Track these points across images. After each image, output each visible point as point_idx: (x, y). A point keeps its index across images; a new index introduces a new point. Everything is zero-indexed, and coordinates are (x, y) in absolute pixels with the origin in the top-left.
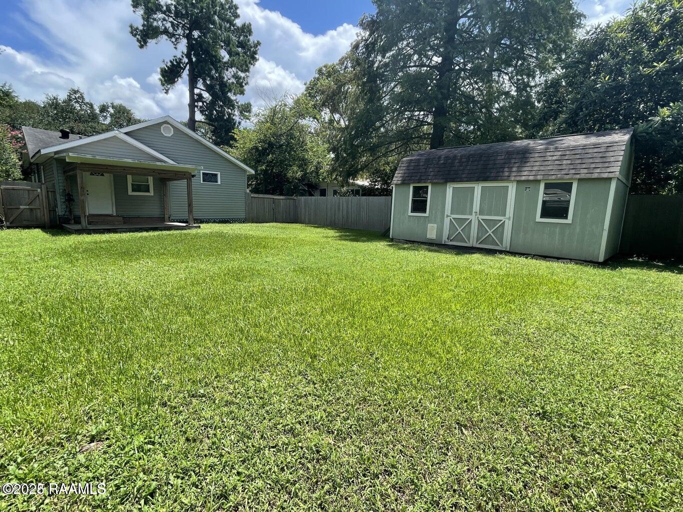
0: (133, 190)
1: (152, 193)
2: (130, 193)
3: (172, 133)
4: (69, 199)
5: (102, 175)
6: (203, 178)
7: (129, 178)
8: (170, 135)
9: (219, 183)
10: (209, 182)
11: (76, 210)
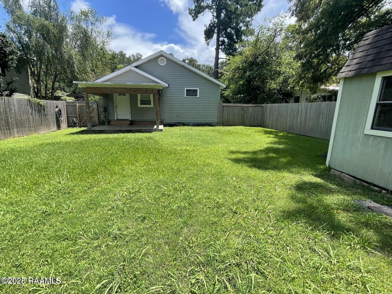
0: (141, 104)
1: (152, 106)
2: (139, 105)
3: (166, 63)
4: (106, 110)
5: (125, 95)
6: (187, 93)
7: (139, 96)
8: (164, 65)
9: (198, 96)
10: (191, 96)
11: (110, 117)
